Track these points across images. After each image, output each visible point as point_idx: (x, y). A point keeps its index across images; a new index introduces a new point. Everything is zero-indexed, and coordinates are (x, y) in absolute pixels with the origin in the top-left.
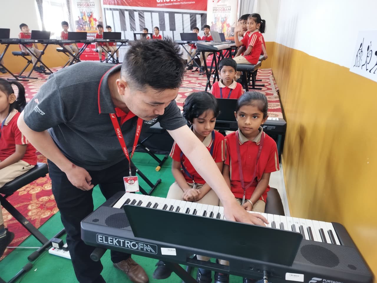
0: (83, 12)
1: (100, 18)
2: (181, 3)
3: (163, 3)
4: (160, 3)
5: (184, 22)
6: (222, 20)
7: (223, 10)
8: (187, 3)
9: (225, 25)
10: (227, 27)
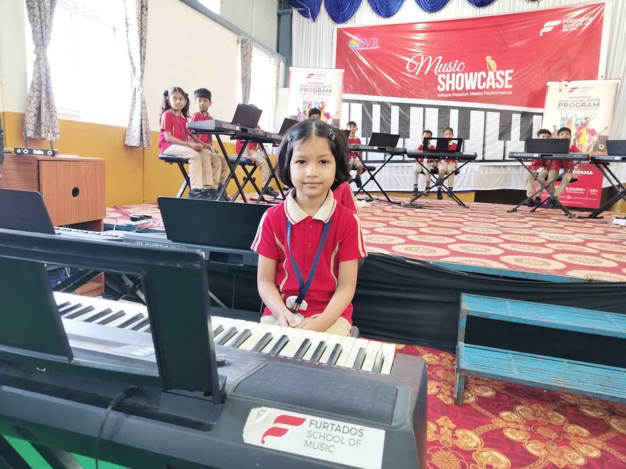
2: (485, 93)
3: (450, 92)
4: (445, 92)
5: (488, 126)
6: (579, 122)
7: (582, 106)
8: (495, 93)
9: (584, 131)
10: (589, 135)
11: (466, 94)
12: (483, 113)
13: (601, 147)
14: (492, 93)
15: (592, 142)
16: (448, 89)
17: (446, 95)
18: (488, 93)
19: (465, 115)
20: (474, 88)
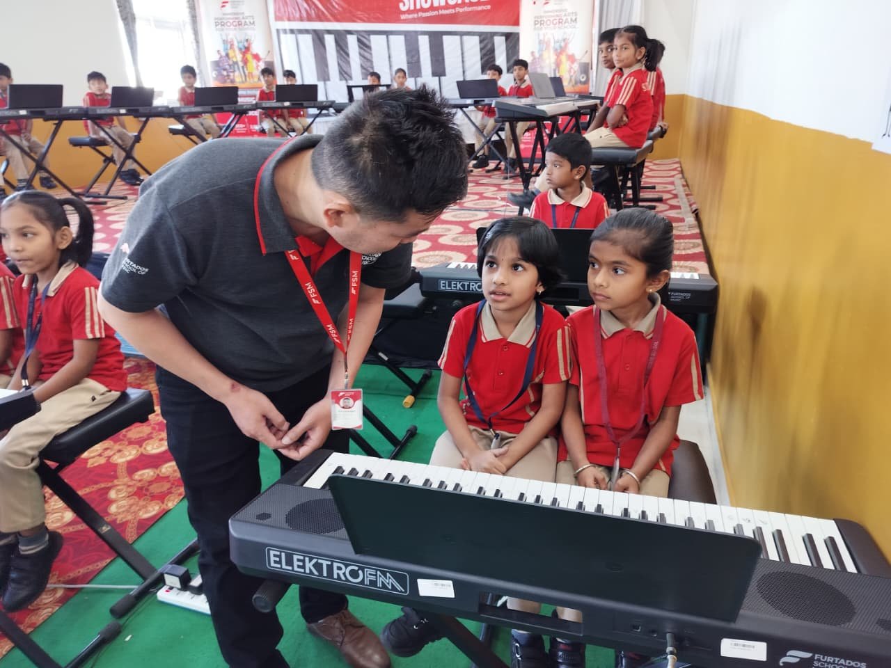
0: (229, 40)
1: (269, 52)
2: (458, 9)
3: (416, 11)
4: (409, 12)
5: (466, 54)
6: (557, 45)
7: (559, 22)
8: (470, 9)
9: (564, 58)
10: (569, 63)
11: (435, 13)
12: (458, 38)
13: (583, 78)
14: (466, 9)
15: (572, 71)
16: (412, 8)
17: (411, 16)
18: (461, 10)
19: (436, 41)
20: (443, 3)
